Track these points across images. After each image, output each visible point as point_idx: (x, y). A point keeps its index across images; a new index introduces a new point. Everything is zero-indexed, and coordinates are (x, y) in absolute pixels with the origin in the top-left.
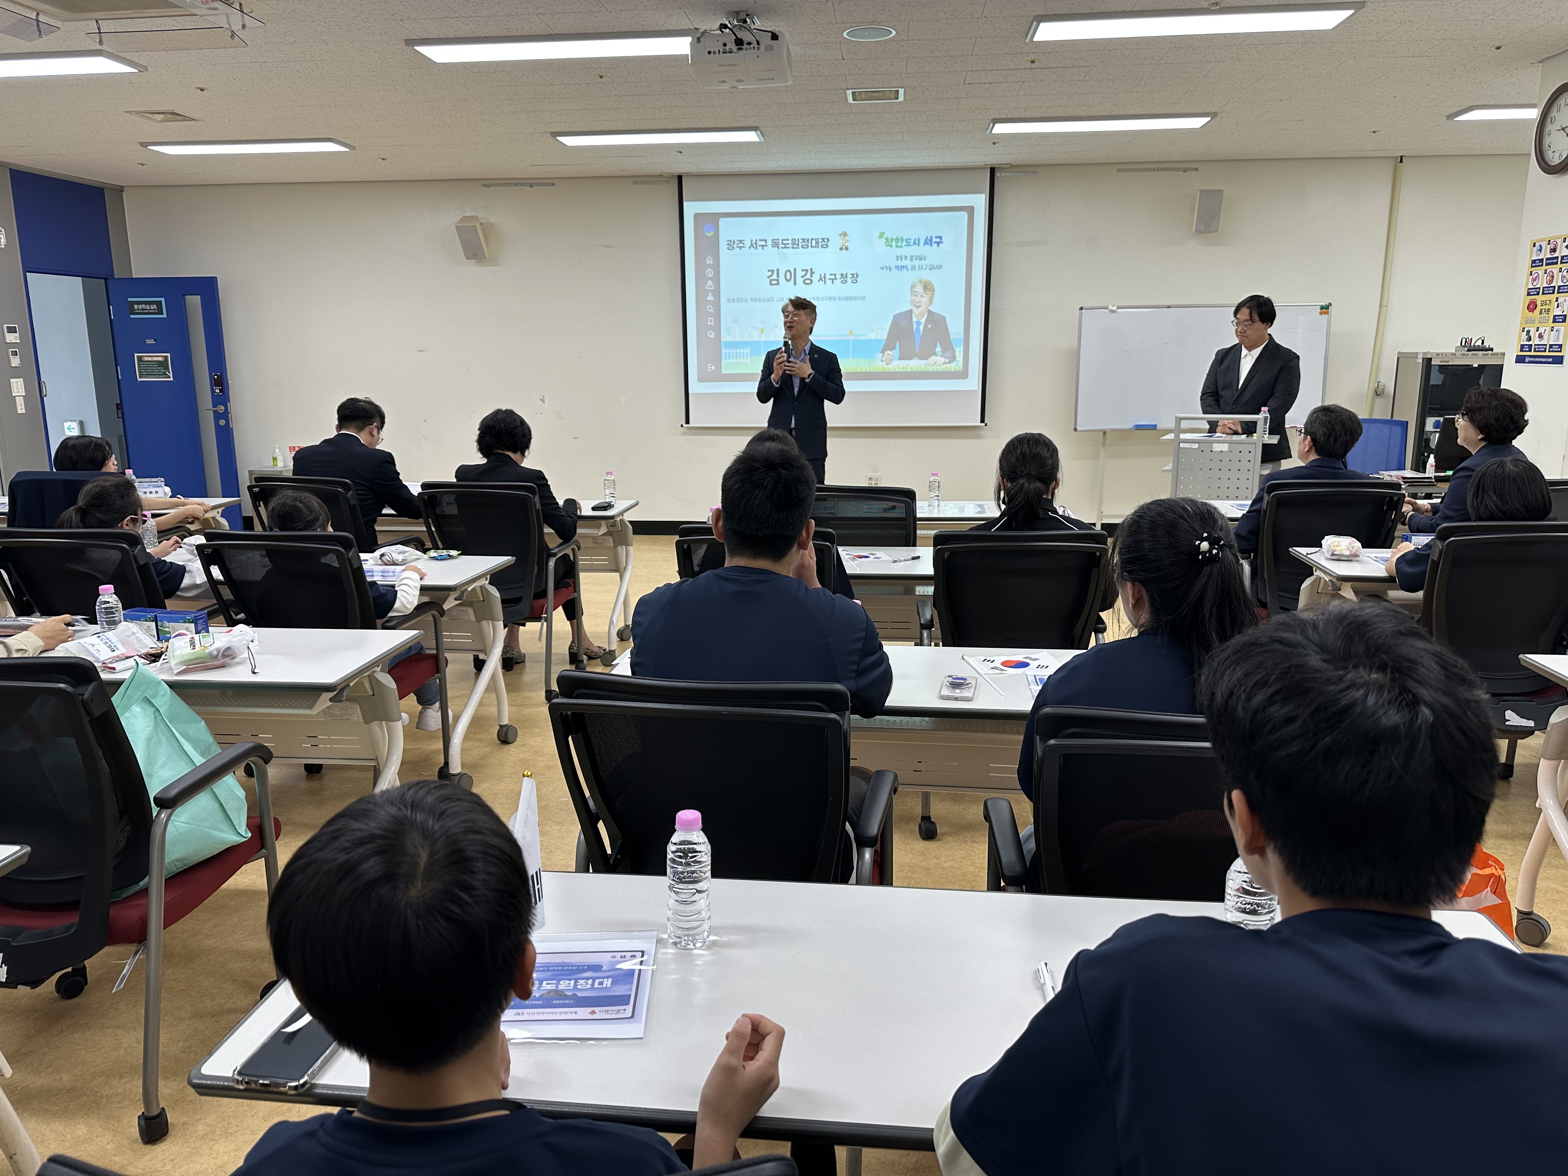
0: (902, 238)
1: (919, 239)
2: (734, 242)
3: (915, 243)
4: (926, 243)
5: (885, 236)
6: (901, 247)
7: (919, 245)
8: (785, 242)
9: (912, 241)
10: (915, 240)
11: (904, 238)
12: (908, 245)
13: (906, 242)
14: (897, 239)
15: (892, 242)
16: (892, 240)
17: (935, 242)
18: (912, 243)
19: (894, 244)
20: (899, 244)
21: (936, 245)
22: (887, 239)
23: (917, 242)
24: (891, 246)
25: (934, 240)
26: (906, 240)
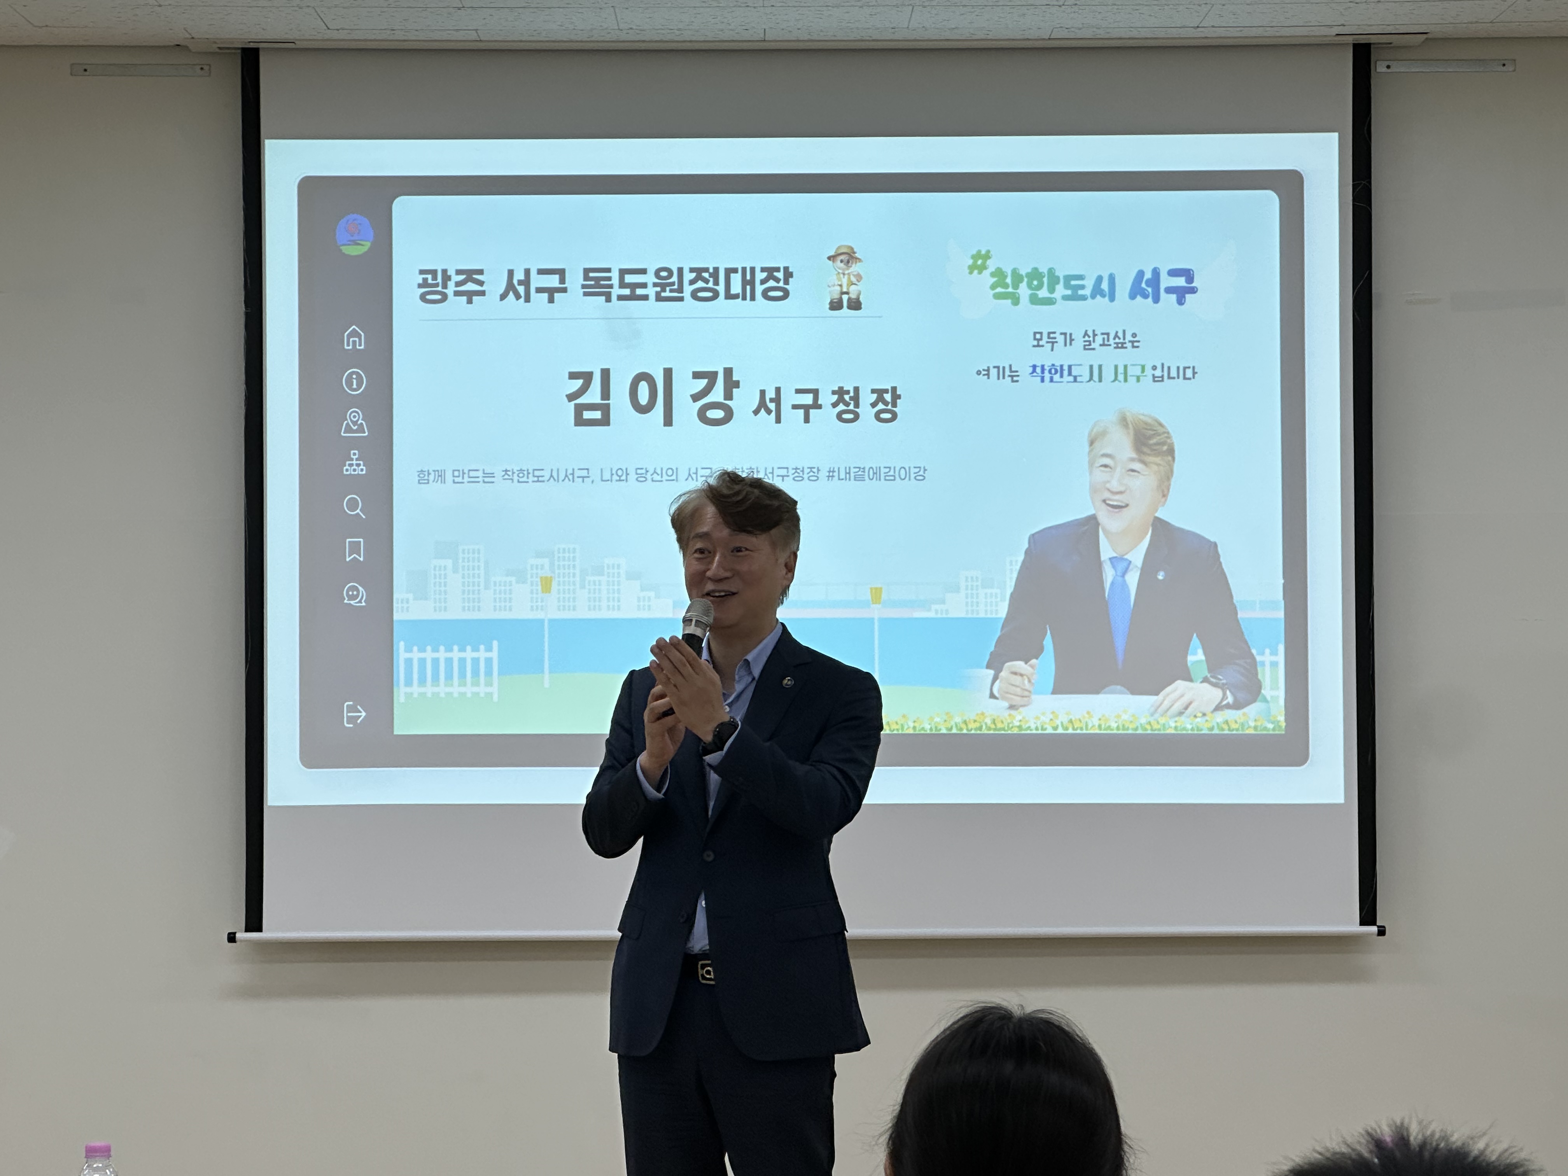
0: (1051, 271)
1: (1112, 278)
2: (446, 278)
3: (1097, 291)
4: (1136, 291)
5: (992, 265)
6: (1050, 302)
7: (1112, 298)
8: (629, 279)
9: (1089, 283)
10: (1100, 279)
11: (1060, 273)
12: (1075, 297)
13: (1067, 286)
14: (1035, 274)
15: (1016, 286)
16: (1017, 279)
17: (1169, 290)
18: (1087, 292)
19: (1024, 291)
20: (1043, 293)
21: (1173, 297)
22: (999, 273)
23: (1105, 286)
24: (1016, 301)
25: (1167, 281)
26: (1068, 278)
